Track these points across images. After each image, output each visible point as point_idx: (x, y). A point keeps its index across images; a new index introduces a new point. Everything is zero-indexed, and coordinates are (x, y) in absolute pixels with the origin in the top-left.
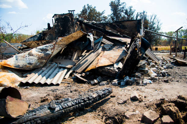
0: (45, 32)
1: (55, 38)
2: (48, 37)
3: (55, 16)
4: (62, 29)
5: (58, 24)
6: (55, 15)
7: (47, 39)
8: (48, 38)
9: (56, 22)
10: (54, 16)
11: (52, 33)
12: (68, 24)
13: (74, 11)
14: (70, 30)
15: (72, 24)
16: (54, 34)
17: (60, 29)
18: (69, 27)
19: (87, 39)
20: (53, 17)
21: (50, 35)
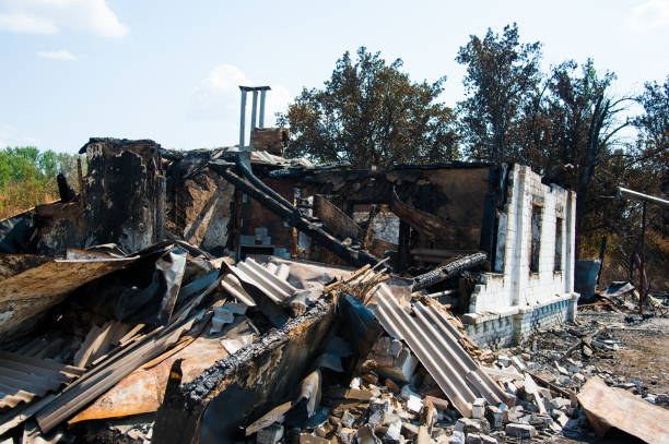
0: (44, 212)
1: (85, 241)
2: (53, 232)
3: (88, 148)
4: (110, 204)
5: (100, 182)
6: (93, 141)
7: (52, 243)
8: (55, 238)
9: (94, 172)
10: (86, 145)
11: (72, 219)
12: (136, 187)
13: (268, 88)
14: (142, 213)
15: (150, 187)
16: (81, 224)
17: (103, 205)
18: (138, 202)
19: (155, 275)
20: (83, 150)
21: (63, 224)
